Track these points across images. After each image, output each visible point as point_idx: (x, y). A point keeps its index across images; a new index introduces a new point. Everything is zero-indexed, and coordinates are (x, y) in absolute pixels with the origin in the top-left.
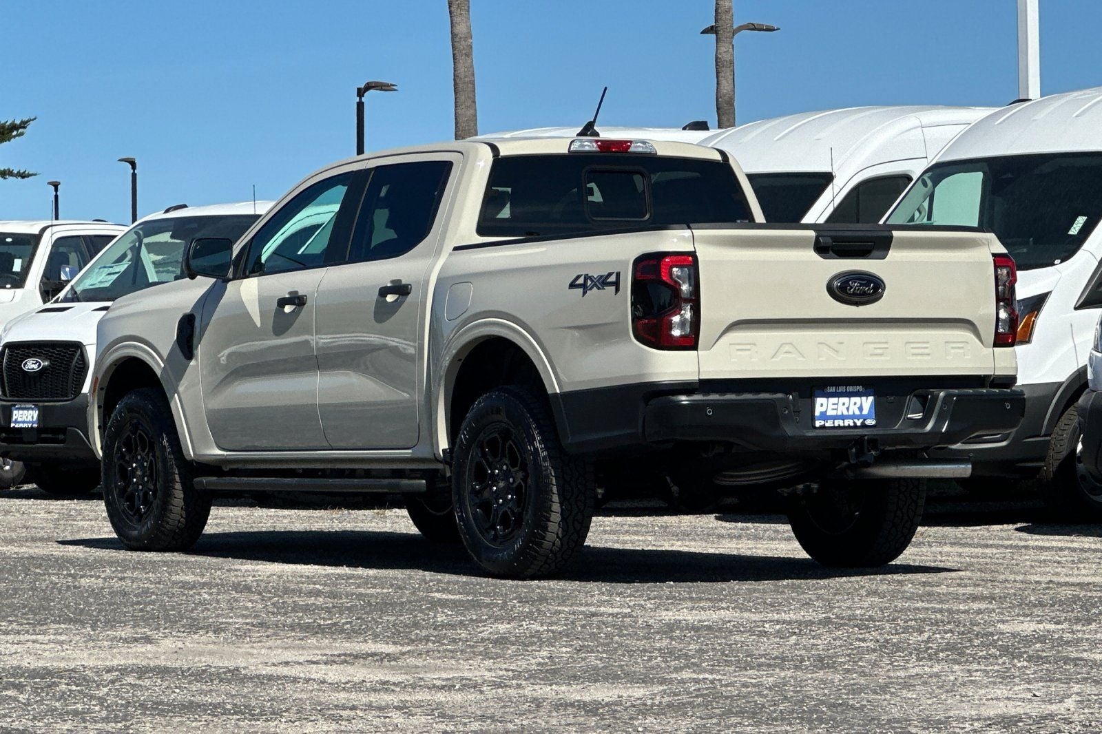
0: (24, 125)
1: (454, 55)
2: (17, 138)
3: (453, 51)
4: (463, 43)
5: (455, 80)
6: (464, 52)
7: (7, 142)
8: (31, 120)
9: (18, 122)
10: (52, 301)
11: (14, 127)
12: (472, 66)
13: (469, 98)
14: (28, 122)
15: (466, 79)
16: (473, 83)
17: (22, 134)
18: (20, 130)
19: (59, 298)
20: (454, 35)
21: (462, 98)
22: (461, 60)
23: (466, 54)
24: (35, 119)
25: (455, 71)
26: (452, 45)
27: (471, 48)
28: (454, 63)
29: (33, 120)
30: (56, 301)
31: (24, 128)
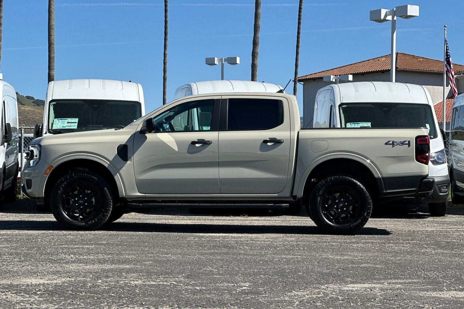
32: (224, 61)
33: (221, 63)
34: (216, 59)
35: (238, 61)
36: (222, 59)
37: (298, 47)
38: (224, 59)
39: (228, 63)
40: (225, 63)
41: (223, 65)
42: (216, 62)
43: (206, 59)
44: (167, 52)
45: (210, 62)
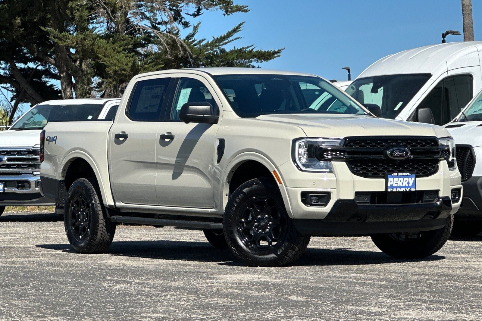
0: (279, 51)
1: (463, 14)
2: (277, 58)
3: (463, 12)
4: (467, 8)
5: (463, 26)
6: (468, 12)
7: (272, 60)
8: (282, 49)
9: (276, 50)
10: (452, 121)
11: (275, 53)
12: (472, 19)
13: (471, 34)
14: (281, 50)
15: (469, 25)
16: (472, 27)
17: (279, 56)
18: (278, 54)
19: (456, 119)
20: (463, 5)
21: (467, 34)
22: (466, 16)
23: (469, 14)
24: (284, 49)
25: (464, 22)
26: (462, 9)
27: (471, 11)
28: (463, 18)
29: (283, 49)
30: (454, 121)
31: (279, 53)
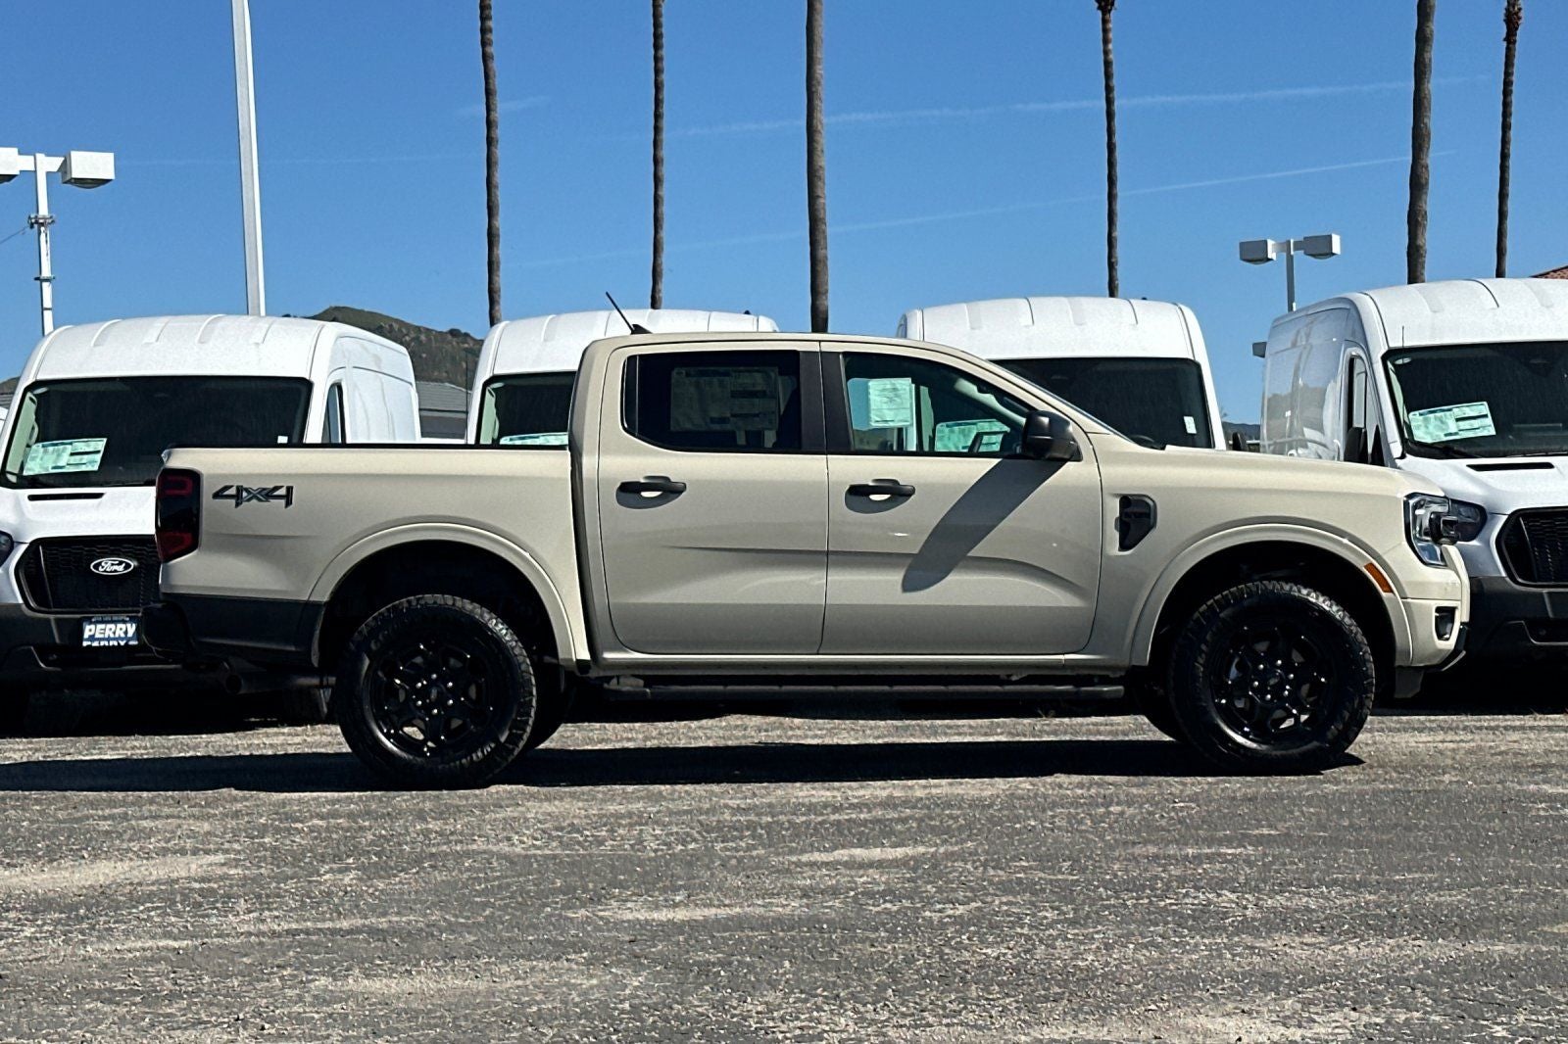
32: (1296, 249)
33: (1285, 254)
34: (1270, 243)
35: (1336, 248)
36: (1289, 242)
37: (1503, 196)
38: (1295, 243)
39: (1306, 254)
40: (1298, 256)
41: (1290, 259)
42: (1271, 255)
43: (1242, 245)
44: (1117, 234)
45: (1254, 253)
